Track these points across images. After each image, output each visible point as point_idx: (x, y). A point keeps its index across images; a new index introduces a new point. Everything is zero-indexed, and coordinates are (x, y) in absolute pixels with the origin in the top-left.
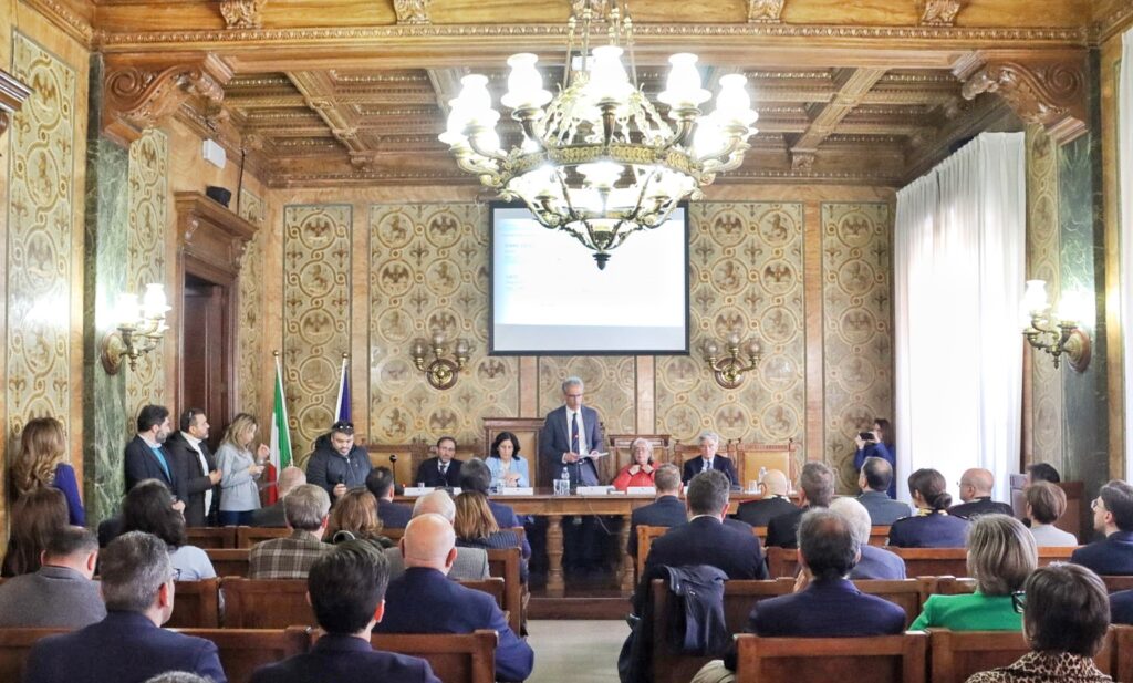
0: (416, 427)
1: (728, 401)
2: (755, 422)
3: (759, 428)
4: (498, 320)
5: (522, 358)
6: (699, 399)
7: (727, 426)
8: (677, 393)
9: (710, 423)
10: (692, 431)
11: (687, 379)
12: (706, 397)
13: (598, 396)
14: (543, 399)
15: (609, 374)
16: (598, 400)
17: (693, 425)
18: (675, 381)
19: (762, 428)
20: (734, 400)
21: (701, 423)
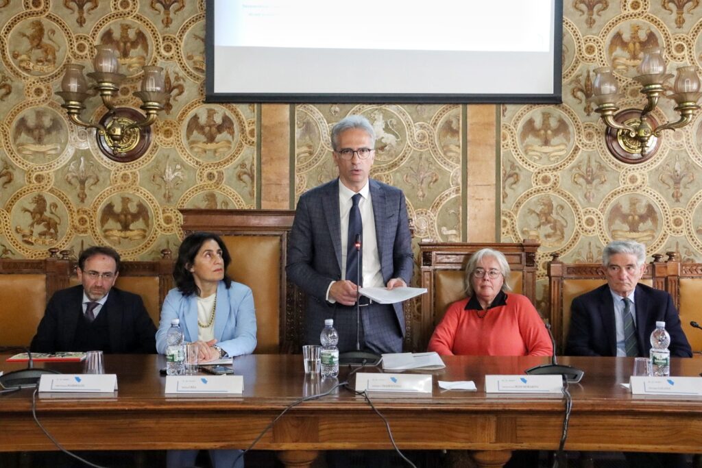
0: (75, 228)
1: (630, 185)
2: (678, 223)
3: (685, 233)
4: (220, 40)
5: (265, 107)
6: (576, 182)
7: (625, 230)
8: (536, 171)
9: (596, 225)
10: (563, 237)
11: (555, 146)
12: (589, 178)
13: (398, 174)
14: (302, 181)
15: (418, 136)
16: (398, 181)
17: (566, 227)
18: (534, 151)
19: (690, 233)
20: (639, 183)
21: (579, 224)
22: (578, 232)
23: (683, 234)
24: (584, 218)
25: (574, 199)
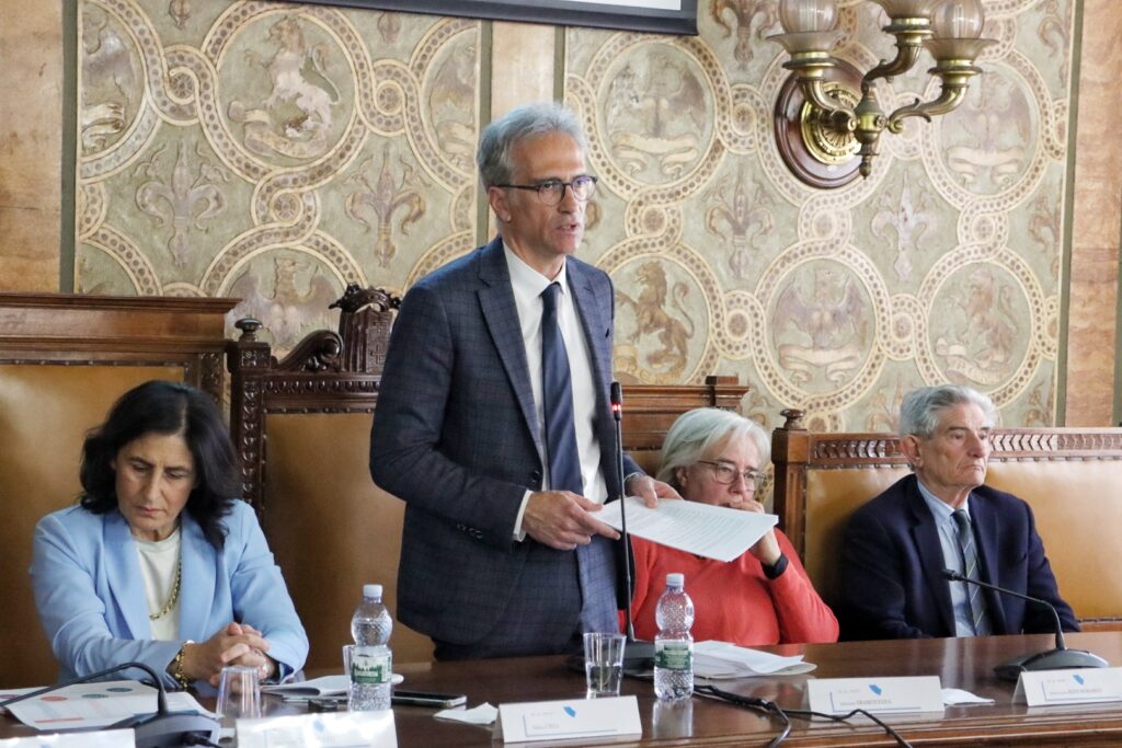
1: (817, 239)
2: (902, 329)
3: (914, 353)
6: (714, 229)
7: (805, 344)
8: (635, 198)
9: (749, 333)
10: (685, 361)
11: (675, 138)
12: (740, 220)
13: (333, 194)
14: (94, 201)
15: (382, 97)
16: (332, 214)
17: (689, 337)
18: (631, 148)
19: (923, 353)
20: (833, 234)
21: (717, 330)
22: (714, 349)
23: (910, 356)
24: (727, 316)
25: (709, 270)
